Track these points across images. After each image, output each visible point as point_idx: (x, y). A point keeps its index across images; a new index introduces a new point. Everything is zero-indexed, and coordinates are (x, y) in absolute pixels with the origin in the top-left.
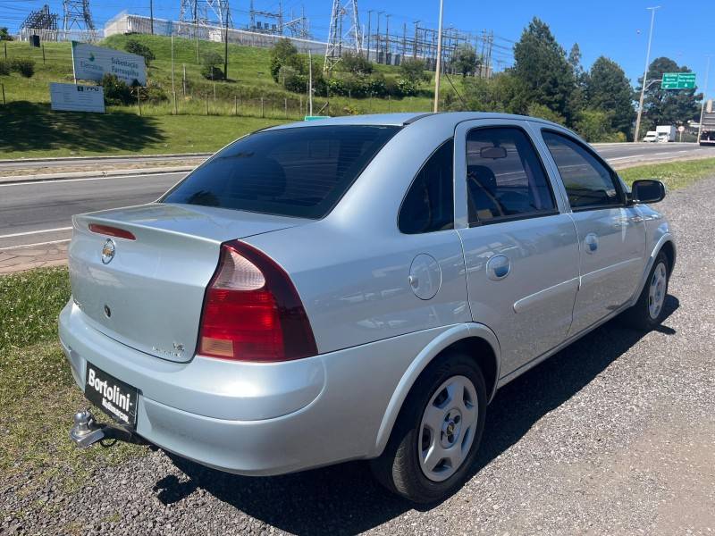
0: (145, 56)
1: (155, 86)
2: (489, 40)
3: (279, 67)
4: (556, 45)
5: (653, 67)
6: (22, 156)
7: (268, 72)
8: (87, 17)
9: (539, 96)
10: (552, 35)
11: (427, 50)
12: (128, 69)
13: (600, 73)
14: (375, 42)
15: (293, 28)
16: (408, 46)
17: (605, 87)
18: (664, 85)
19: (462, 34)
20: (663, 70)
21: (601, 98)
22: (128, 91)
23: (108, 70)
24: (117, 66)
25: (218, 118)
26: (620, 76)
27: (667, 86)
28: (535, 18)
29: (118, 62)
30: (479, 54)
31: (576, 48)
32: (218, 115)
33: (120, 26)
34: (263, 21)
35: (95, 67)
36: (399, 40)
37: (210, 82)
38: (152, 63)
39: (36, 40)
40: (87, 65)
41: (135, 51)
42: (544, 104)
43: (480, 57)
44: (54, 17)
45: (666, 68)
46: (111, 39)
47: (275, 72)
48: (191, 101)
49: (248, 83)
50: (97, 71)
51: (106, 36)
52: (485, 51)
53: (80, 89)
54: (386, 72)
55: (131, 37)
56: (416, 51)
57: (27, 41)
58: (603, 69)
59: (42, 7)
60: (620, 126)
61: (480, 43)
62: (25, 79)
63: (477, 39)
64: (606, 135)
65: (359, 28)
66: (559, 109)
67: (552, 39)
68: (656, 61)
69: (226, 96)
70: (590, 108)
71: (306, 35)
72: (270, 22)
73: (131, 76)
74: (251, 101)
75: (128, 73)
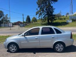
59: (68, 13)
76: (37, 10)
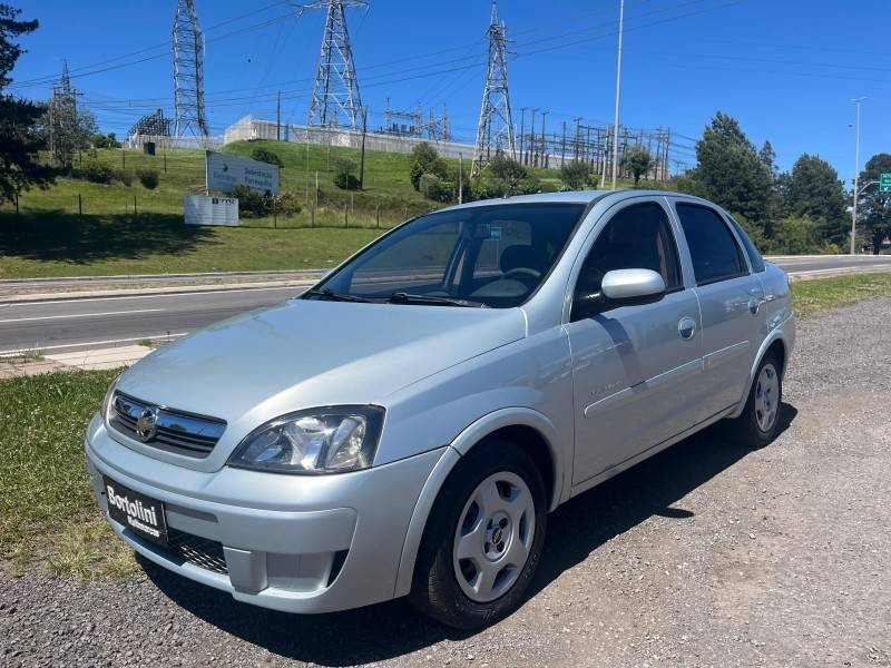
1: (287, 197)
2: (665, 138)
3: (421, 173)
4: (747, 143)
5: (870, 166)
7: (408, 180)
8: (201, 122)
9: (730, 201)
10: (742, 131)
11: (591, 150)
12: (262, 179)
13: (804, 174)
14: (529, 143)
15: (432, 130)
16: (567, 147)
17: (810, 190)
18: (883, 188)
19: (633, 133)
20: (883, 169)
21: (807, 204)
22: (260, 203)
23: (241, 181)
24: (250, 177)
25: (359, 231)
26: (831, 177)
27: (886, 189)
28: (719, 113)
29: (250, 172)
30: (653, 154)
31: (768, 146)
32: (357, 227)
33: (243, 130)
34: (400, 122)
35: (228, 178)
36: (557, 140)
37: (345, 192)
39: (150, 148)
40: (220, 176)
41: (263, 160)
42: (736, 211)
43: (655, 158)
44: (168, 122)
45: (886, 166)
46: (233, 146)
47: (416, 180)
48: (327, 213)
49: (387, 192)
50: (230, 182)
51: (226, 142)
52: (661, 151)
53: (214, 201)
54: (542, 177)
56: (577, 152)
57: (139, 148)
58: (807, 169)
60: (832, 237)
61: (655, 142)
62: (148, 191)
63: (651, 137)
64: (815, 247)
65: (511, 128)
66: (756, 218)
67: (742, 137)
68: (874, 159)
69: (363, 205)
70: (793, 216)
71: (447, 137)
72: (409, 124)
73: (264, 187)
74: (391, 213)
75: (261, 183)
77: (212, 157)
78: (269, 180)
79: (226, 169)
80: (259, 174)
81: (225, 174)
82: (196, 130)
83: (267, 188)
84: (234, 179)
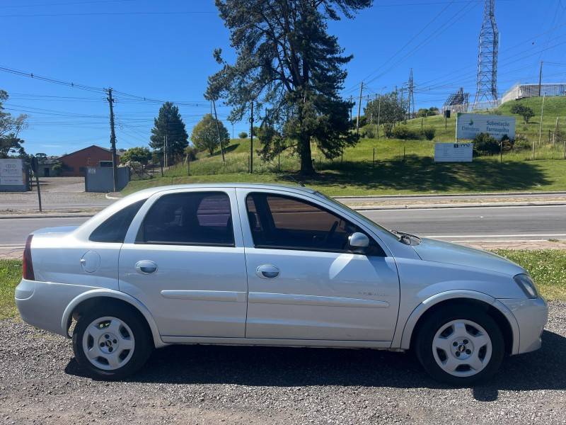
0: (524, 115)
1: (521, 138)
6: (400, 193)
8: (493, 91)
12: (501, 127)
22: (497, 144)
23: (482, 131)
24: (491, 127)
29: (493, 123)
33: (512, 94)
35: (473, 129)
38: (532, 119)
39: (448, 114)
40: (466, 129)
41: (517, 112)
44: (467, 95)
48: (553, 148)
53: (456, 146)
55: (519, 102)
59: (459, 90)
62: (427, 141)
73: (501, 133)
75: (500, 130)
76: (219, 59)
77: (462, 116)
78: (506, 127)
79: (471, 124)
80: (498, 124)
81: (470, 126)
82: (489, 97)
83: (504, 133)
84: (478, 130)
